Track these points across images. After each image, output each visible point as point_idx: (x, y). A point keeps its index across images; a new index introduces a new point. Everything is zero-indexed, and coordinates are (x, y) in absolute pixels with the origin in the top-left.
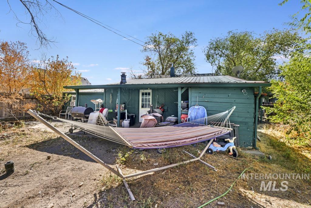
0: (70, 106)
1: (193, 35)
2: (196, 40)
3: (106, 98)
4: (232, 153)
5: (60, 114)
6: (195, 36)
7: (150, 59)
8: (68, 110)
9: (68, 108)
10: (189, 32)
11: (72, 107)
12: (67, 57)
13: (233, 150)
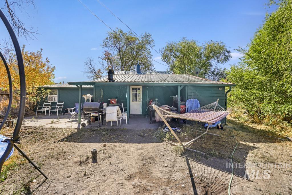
0: (47, 101)
1: (151, 37)
2: (154, 41)
3: (96, 93)
4: (220, 127)
5: (37, 110)
6: (153, 38)
7: (110, 54)
8: (44, 106)
9: (45, 104)
10: (148, 34)
11: (50, 103)
12: (42, 49)
13: (221, 126)
